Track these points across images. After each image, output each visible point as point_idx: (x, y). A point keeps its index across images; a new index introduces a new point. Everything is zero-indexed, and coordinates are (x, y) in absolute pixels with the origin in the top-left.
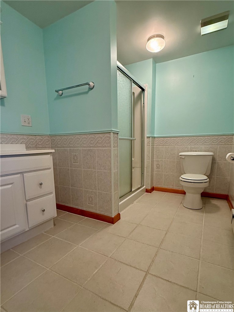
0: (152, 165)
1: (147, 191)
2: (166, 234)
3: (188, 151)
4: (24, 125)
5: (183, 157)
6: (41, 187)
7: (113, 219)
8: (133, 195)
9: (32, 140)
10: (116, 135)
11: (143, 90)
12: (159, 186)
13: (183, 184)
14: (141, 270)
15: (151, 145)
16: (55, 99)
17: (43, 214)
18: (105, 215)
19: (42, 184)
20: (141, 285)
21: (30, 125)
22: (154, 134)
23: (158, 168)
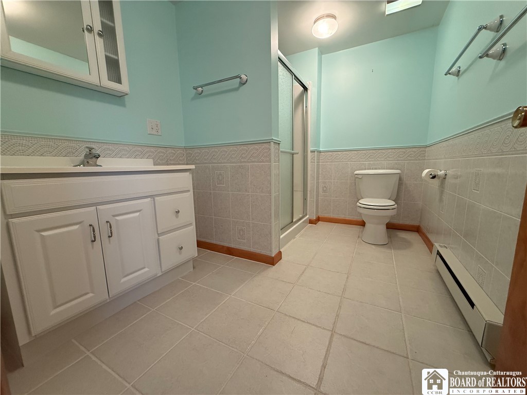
0: (318, 188)
1: (311, 222)
2: (347, 278)
3: (365, 169)
4: (152, 133)
5: (360, 177)
6: (177, 217)
7: (273, 258)
8: (295, 226)
9: (162, 154)
10: (277, 146)
11: (305, 89)
12: (326, 215)
13: (362, 211)
14: (324, 329)
15: (316, 162)
16: (193, 99)
17: (180, 253)
18: (261, 253)
19: (179, 212)
20: (327, 350)
21: (159, 134)
22: (319, 147)
23: (324, 191)
